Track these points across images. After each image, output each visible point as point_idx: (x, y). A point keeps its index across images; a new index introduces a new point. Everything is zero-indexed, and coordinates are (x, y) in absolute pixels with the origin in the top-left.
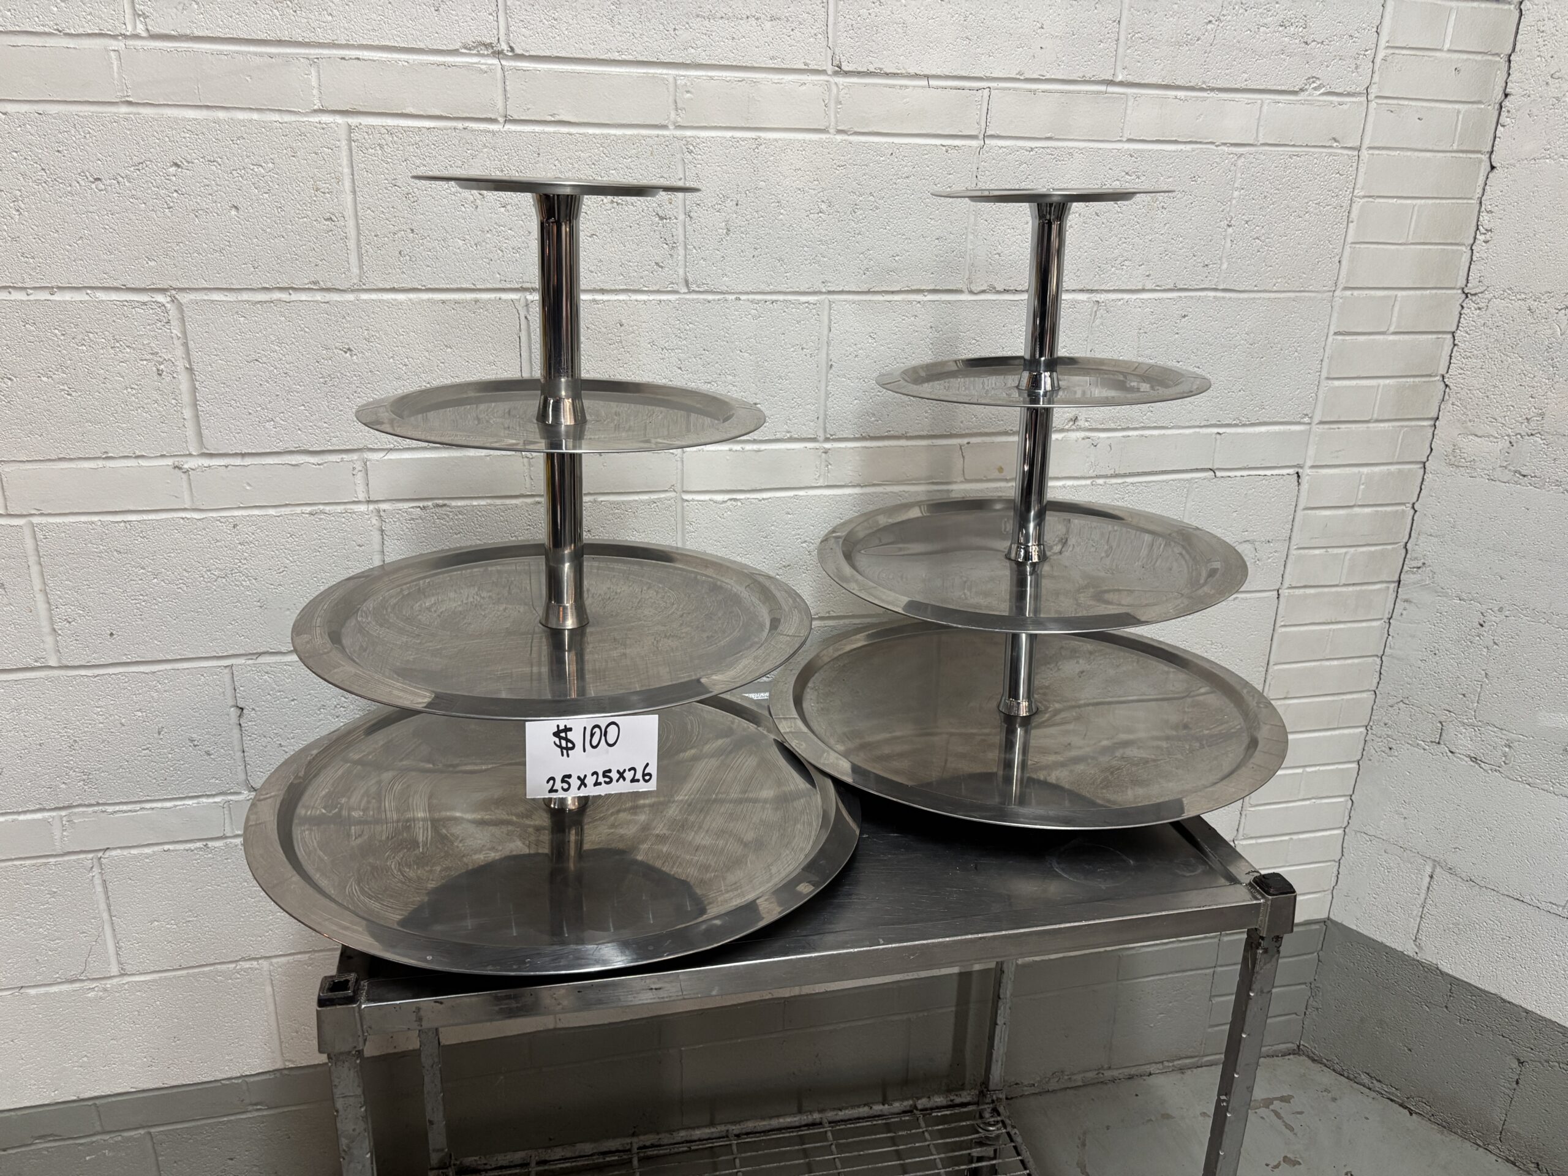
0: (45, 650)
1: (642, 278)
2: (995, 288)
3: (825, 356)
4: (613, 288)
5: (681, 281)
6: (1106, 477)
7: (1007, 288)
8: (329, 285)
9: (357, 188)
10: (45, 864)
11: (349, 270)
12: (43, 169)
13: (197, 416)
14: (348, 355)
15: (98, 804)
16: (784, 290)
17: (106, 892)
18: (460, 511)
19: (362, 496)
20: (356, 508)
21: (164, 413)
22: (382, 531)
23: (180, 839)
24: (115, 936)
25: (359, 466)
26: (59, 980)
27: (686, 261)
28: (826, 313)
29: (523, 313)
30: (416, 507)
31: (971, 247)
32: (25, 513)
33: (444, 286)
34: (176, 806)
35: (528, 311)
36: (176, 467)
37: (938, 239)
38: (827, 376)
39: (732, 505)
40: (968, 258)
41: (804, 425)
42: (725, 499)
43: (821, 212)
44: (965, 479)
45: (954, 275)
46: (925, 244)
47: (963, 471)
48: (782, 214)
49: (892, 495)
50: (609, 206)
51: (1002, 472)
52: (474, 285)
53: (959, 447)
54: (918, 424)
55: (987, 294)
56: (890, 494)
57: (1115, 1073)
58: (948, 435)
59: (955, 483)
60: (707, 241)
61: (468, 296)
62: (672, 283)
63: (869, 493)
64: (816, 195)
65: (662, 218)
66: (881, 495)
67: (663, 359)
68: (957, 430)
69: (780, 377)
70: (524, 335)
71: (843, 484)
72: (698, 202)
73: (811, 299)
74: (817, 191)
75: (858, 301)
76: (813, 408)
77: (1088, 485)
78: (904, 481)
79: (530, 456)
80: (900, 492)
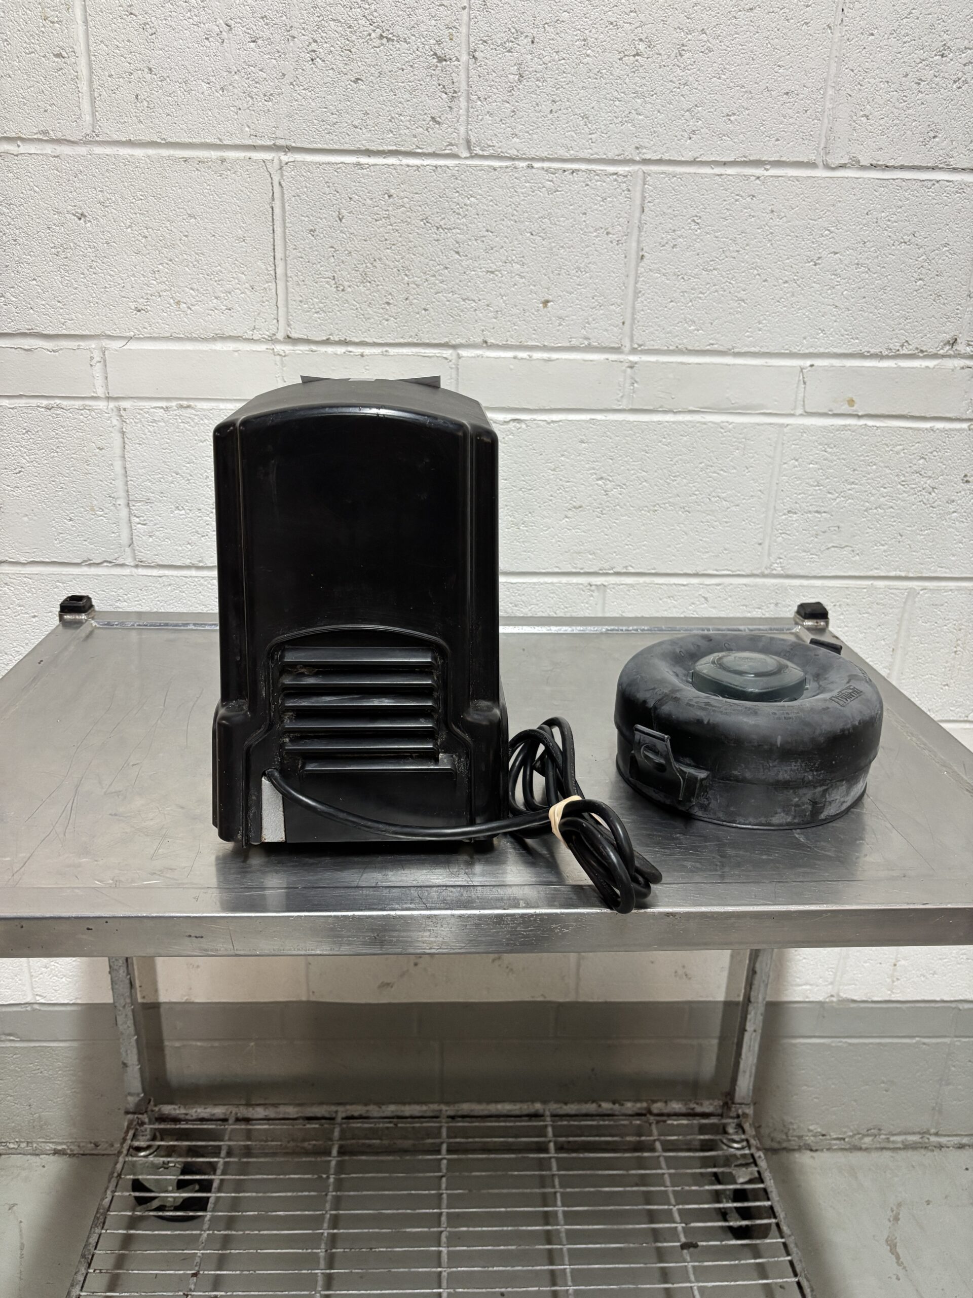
1: (415, 136)
2: (859, 162)
3: (634, 244)
4: (381, 148)
5: (462, 142)
7: (874, 162)
8: (59, 135)
11: (80, 117)
14: (82, 221)
16: (588, 156)
18: (205, 414)
19: (100, 392)
20: (94, 404)
22: (123, 433)
25: (97, 356)
27: (468, 116)
28: (639, 188)
29: (276, 179)
30: (158, 407)
31: (831, 106)
33: (187, 140)
35: (282, 176)
37: (787, 94)
38: (637, 270)
39: (514, 427)
40: (826, 121)
41: (606, 330)
42: (507, 420)
43: (637, 54)
44: (806, 412)
45: (806, 142)
46: (769, 99)
47: (804, 402)
48: (588, 56)
49: (712, 425)
50: (377, 42)
51: (853, 406)
52: (220, 140)
53: (800, 369)
54: (749, 337)
55: (847, 170)
56: (709, 424)
57: (943, 1140)
58: (787, 354)
59: (792, 415)
60: (495, 90)
61: (214, 154)
62: (451, 144)
63: (683, 422)
64: (633, 31)
65: (441, 59)
66: (698, 425)
67: (438, 240)
68: (798, 348)
69: (579, 268)
70: (277, 204)
71: (651, 408)
72: (485, 39)
73: (621, 169)
74: (634, 26)
75: (680, 174)
76: (618, 310)
77: (963, 430)
78: (728, 409)
79: (282, 352)
80: (723, 422)
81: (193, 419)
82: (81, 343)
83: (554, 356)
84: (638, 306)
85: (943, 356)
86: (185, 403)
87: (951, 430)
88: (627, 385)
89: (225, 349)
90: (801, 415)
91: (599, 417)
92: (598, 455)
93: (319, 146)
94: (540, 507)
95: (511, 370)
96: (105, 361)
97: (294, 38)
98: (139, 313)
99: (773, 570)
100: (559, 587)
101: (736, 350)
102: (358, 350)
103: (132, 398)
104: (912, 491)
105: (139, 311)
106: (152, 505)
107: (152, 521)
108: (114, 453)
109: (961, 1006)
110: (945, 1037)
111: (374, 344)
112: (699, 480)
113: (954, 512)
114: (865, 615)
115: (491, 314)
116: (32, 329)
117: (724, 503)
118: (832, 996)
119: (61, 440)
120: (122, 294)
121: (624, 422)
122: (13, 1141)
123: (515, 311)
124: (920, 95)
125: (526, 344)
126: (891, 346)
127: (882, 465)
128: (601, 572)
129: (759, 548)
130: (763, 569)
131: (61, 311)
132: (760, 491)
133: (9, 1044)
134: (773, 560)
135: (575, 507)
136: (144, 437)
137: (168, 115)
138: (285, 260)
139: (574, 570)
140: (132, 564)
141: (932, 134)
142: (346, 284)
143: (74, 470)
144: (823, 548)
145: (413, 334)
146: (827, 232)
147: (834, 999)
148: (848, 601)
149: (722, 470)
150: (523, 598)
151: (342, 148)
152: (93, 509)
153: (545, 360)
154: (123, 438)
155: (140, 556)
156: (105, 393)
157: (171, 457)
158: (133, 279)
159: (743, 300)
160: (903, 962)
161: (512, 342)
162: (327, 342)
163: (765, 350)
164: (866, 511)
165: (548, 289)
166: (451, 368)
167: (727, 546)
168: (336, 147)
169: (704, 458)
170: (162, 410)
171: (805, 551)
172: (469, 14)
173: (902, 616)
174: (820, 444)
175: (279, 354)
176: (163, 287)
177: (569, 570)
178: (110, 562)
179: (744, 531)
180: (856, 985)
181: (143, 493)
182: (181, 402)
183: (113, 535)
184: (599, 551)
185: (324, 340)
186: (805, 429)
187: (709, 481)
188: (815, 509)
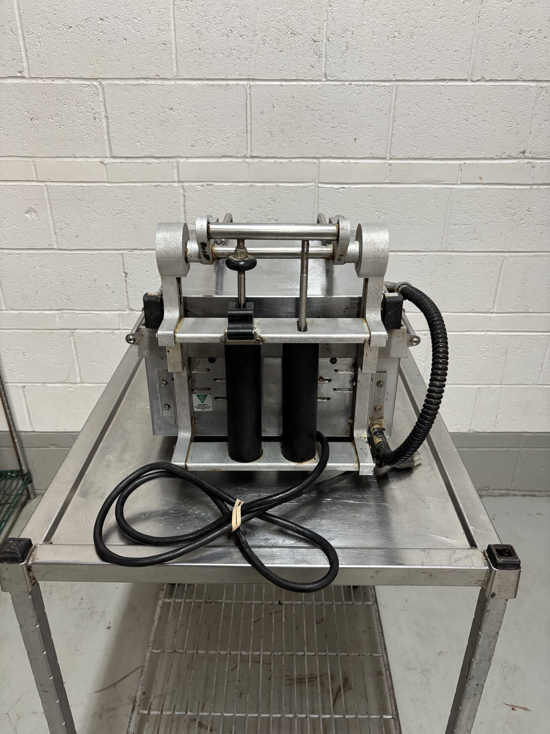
0: (52, 241)
1: (304, 73)
2: (485, 78)
3: (392, 115)
4: (290, 78)
5: (323, 75)
6: (538, 184)
7: (491, 79)
8: (164, 77)
9: (176, 29)
10: (53, 333)
11: (172, 69)
12: (49, 23)
13: (109, 139)
14: (171, 111)
15: (72, 310)
16: (374, 79)
17: (75, 347)
18: (218, 188)
19: (176, 179)
20: (173, 184)
21: (96, 137)
22: (184, 196)
23: (103, 328)
24: (79, 366)
25: (175, 165)
26: (58, 382)
27: (326, 64)
28: (394, 92)
29: (248, 91)
31: (474, 56)
32: (44, 180)
33: (213, 78)
34: (101, 314)
35: (251, 90)
36: (101, 162)
37: (455, 51)
38: (393, 126)
39: (342, 190)
40: (471, 62)
41: (380, 150)
42: (339, 187)
43: (395, 37)
44: (462, 183)
45: (463, 71)
46: (448, 54)
47: (461, 178)
48: (375, 38)
50: (290, 35)
51: (481, 180)
52: (227, 77)
53: (459, 165)
54: (439, 152)
55: (480, 82)
56: (422, 188)
57: (516, 493)
58: (454, 158)
59: (456, 184)
60: (337, 54)
61: (224, 83)
62: (319, 76)
63: (411, 188)
64: (393, 28)
65: (315, 42)
66: (417, 189)
67: (312, 115)
68: (459, 156)
69: (369, 125)
70: (248, 102)
71: (398, 182)
72: (333, 33)
73: (387, 84)
74: (393, 26)
75: (411, 85)
76: (385, 142)
77: (528, 189)
78: (430, 182)
79: (249, 162)
80: (427, 188)
81: (212, 190)
82: (169, 160)
83: (359, 161)
84: (393, 140)
85: (519, 158)
86: (209, 183)
87: (523, 189)
88: (388, 173)
89: (226, 161)
90: (460, 184)
91: (377, 186)
92: (376, 202)
93: (266, 78)
95: (341, 167)
96: (178, 167)
97: (257, 35)
99: (447, 249)
101: (433, 158)
102: (279, 160)
103: (188, 181)
104: (506, 215)
105: (192, 146)
108: (181, 204)
109: (524, 434)
110: (517, 448)
111: (286, 158)
112: (417, 212)
113: (523, 224)
114: (486, 268)
115: (333, 145)
116: (151, 155)
117: (428, 221)
118: (470, 430)
119: (160, 199)
120: (186, 140)
121: (387, 188)
123: (343, 143)
124: (511, 50)
125: (347, 157)
126: (498, 154)
127: (493, 204)
129: (442, 240)
130: (443, 248)
131: (162, 147)
132: (442, 216)
134: (447, 245)
136: (193, 197)
137: (207, 67)
138: (251, 124)
141: (515, 66)
142: (275, 133)
143: (165, 211)
144: (468, 239)
145: (301, 153)
146: (472, 108)
147: (471, 432)
148: (478, 262)
149: (427, 207)
151: (275, 79)
153: (355, 163)
154: (184, 198)
156: (178, 180)
157: (203, 205)
158: (190, 134)
159: (436, 137)
160: (500, 416)
161: (341, 156)
162: (267, 158)
163: (444, 157)
164: (486, 224)
165: (356, 134)
166: (316, 167)
167: (429, 239)
168: (272, 78)
169: (419, 202)
170: (200, 186)
171: (461, 241)
172: (327, 23)
173: (501, 268)
174: (467, 196)
175: (248, 163)
176: (203, 136)
179: (435, 233)
180: (480, 425)
181: (192, 220)
186: (461, 190)
187: (421, 212)
188: (465, 223)
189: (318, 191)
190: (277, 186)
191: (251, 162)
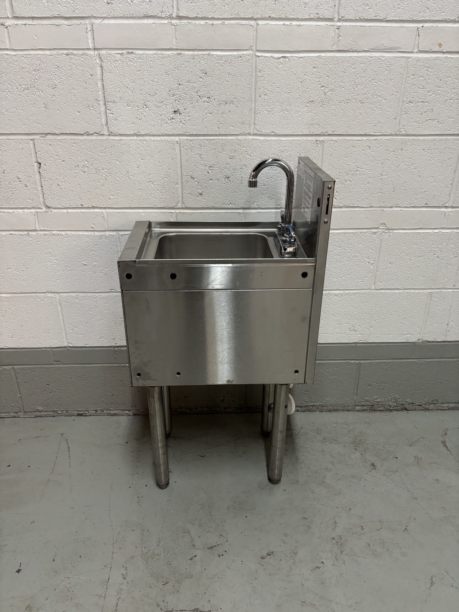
18: (140, 57)
19: (91, 46)
20: (88, 52)
22: (102, 67)
23: (17, 229)
25: (89, 27)
30: (118, 53)
34: (14, 212)
39: (283, 60)
42: (280, 57)
44: (419, 51)
47: (418, 45)
49: (375, 58)
51: (441, 47)
53: (417, 29)
54: (394, 12)
56: (374, 57)
58: (411, 20)
59: (413, 52)
63: (361, 57)
66: (368, 58)
68: (417, 18)
71: (347, 49)
78: (383, 50)
79: (175, 24)
80: (380, 56)
82: (82, 21)
83: (302, 23)
86: (130, 51)
88: (336, 38)
89: (149, 22)
90: (417, 52)
91: (323, 54)
92: (322, 74)
94: (294, 101)
95: (282, 31)
96: (93, 30)
98: (108, 5)
99: (401, 132)
100: (302, 142)
101: (387, 19)
102: (211, 22)
103: (105, 48)
106: (116, 104)
107: (116, 112)
108: (98, 77)
111: (218, 19)
112: (368, 86)
114: (443, 154)
116: (60, 14)
117: (380, 98)
118: (419, 340)
119: (73, 71)
121: (334, 57)
122: (60, 410)
125: (289, 17)
128: (322, 134)
129: (395, 121)
130: (396, 132)
131: (73, 4)
132: (396, 91)
133: (57, 366)
134: (401, 127)
135: (310, 102)
136: (111, 69)
139: (309, 133)
140: (107, 134)
143: (80, 86)
144: (424, 120)
145: (237, 13)
148: (435, 147)
149: (379, 81)
150: (286, 148)
152: (89, 107)
153: (298, 25)
154: (102, 70)
155: (111, 130)
156: (93, 47)
157: (124, 79)
160: (451, 323)
161: (283, 16)
162: (196, 18)
163: (401, 19)
164: (445, 101)
166: (254, 31)
167: (380, 120)
169: (371, 75)
170: (120, 55)
171: (416, 122)
174: (425, 67)
175: (173, 25)
177: (307, 133)
178: (97, 133)
179: (388, 112)
180: (430, 334)
181: (112, 98)
182: (128, 51)
183: (98, 119)
184: (321, 124)
185: (194, 17)
186: (418, 60)
187: (373, 87)
188: (421, 101)
189: (256, 60)
190: (209, 54)
191: (178, 24)
